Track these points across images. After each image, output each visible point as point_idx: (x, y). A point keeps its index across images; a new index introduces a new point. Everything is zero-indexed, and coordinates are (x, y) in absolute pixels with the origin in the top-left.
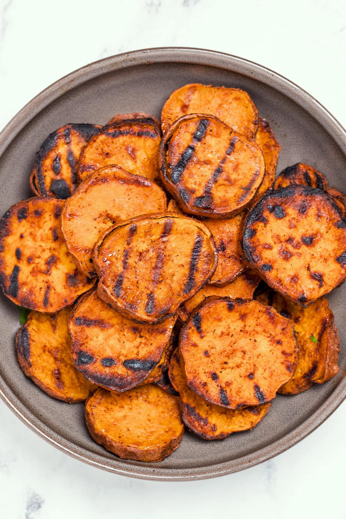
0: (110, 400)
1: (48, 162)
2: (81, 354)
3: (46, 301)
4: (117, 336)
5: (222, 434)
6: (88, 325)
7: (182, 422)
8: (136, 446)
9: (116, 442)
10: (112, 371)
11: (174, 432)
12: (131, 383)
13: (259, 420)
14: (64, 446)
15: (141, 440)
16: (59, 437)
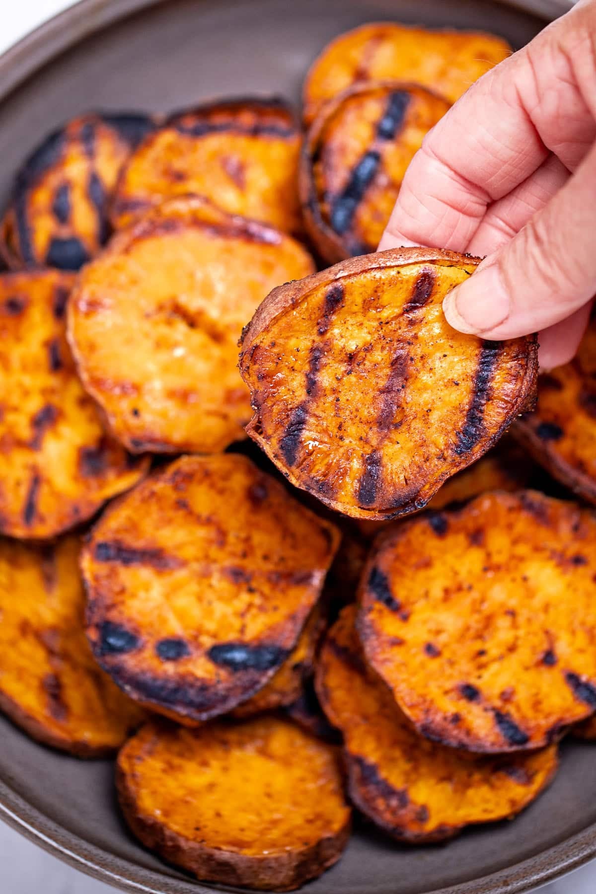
0: (176, 748)
1: (42, 198)
2: (107, 628)
3: (30, 511)
4: (194, 587)
5: (441, 829)
6: (127, 562)
7: (348, 801)
8: (235, 849)
9: (187, 839)
10: (182, 669)
11: (328, 823)
12: (224, 699)
13: (530, 797)
14: (63, 844)
15: (247, 836)
16: (52, 825)
